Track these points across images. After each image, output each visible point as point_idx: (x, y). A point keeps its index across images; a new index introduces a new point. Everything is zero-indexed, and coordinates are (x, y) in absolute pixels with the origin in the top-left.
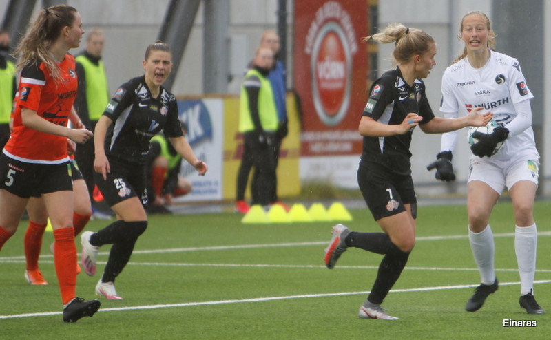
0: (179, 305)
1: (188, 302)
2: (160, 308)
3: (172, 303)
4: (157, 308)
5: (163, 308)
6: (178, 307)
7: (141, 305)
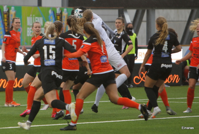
0: (193, 116)
1: (196, 116)
2: (187, 117)
3: (191, 116)
4: (186, 118)
5: (188, 117)
6: (193, 117)
7: (180, 117)
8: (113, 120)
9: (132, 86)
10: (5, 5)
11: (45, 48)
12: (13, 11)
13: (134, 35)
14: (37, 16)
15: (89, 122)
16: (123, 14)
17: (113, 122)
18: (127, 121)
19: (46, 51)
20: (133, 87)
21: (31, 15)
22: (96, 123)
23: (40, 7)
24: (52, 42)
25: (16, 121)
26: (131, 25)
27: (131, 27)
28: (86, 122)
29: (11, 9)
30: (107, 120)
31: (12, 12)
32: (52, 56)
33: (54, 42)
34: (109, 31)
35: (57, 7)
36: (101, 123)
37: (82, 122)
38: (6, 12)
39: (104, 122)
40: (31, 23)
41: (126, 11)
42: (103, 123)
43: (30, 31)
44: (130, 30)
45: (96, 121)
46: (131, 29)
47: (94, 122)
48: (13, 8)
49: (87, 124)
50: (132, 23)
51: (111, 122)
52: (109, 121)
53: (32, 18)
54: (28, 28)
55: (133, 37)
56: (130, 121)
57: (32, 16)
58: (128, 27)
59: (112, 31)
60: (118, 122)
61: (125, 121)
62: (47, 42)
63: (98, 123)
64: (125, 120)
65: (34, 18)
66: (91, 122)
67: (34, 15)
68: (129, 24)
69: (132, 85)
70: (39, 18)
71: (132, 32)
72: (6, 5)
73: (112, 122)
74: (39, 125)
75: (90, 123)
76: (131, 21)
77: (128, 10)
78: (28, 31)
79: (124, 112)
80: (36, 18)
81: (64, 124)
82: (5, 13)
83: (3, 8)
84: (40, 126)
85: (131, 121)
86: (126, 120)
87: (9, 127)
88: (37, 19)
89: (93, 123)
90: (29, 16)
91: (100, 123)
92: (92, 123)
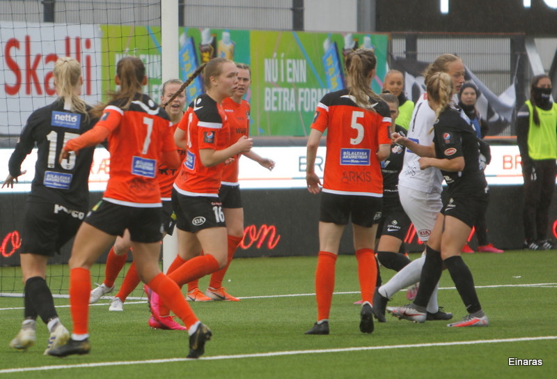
8: (497, 338)
9: (547, 245)
10: (203, 28)
11: (52, 137)
12: (227, 43)
13: (555, 109)
14: (291, 58)
15: (431, 342)
16: (524, 50)
17: (498, 343)
18: (534, 341)
19: (53, 147)
20: (552, 248)
21: (275, 55)
22: (451, 346)
23: (299, 33)
24: (71, 122)
25: (236, 340)
26: (546, 82)
27: (547, 87)
28: (425, 343)
29: (221, 38)
30: (480, 338)
31: (225, 46)
32: (68, 162)
33: (76, 122)
34: (487, 96)
35: (346, 33)
36: (466, 345)
37: (414, 343)
38: (207, 45)
39: (473, 342)
40: (275, 76)
41: (532, 43)
42: (471, 345)
43: (271, 98)
44: (543, 95)
45: (450, 340)
46: (548, 91)
47: (444, 342)
48: (226, 35)
49: (427, 347)
50: (547, 74)
51: (492, 343)
52: (486, 339)
53: (276, 60)
54: (267, 90)
55: (551, 114)
56: (542, 340)
57: (279, 58)
58: (539, 85)
59: (495, 96)
60: (511, 342)
61: (531, 341)
62: (60, 121)
63: (455, 345)
64: (529, 336)
65: (282, 61)
66: (436, 342)
67: (283, 55)
68: (540, 77)
69: (549, 242)
70: (296, 62)
71: (548, 98)
72: (208, 27)
73: (495, 344)
74: (296, 349)
75: (434, 344)
76: (545, 71)
77: (537, 41)
78: (267, 98)
79: (527, 317)
80: (289, 61)
81: (365, 348)
82: (204, 48)
83: (200, 37)
84: (299, 355)
85: (545, 340)
86: (532, 336)
87: (215, 355)
88: (291, 66)
89: (443, 346)
90: (270, 57)
91: (461, 345)
92: (439, 346)
